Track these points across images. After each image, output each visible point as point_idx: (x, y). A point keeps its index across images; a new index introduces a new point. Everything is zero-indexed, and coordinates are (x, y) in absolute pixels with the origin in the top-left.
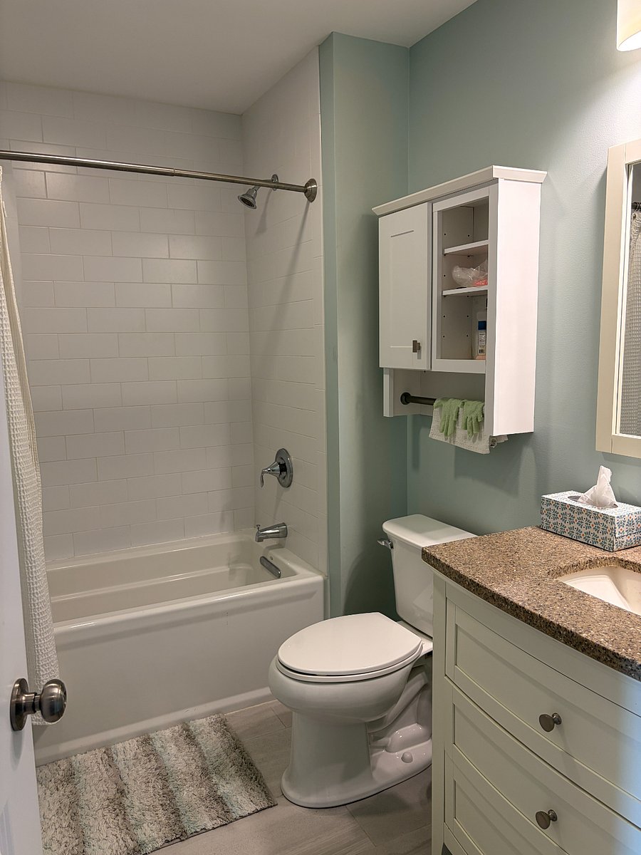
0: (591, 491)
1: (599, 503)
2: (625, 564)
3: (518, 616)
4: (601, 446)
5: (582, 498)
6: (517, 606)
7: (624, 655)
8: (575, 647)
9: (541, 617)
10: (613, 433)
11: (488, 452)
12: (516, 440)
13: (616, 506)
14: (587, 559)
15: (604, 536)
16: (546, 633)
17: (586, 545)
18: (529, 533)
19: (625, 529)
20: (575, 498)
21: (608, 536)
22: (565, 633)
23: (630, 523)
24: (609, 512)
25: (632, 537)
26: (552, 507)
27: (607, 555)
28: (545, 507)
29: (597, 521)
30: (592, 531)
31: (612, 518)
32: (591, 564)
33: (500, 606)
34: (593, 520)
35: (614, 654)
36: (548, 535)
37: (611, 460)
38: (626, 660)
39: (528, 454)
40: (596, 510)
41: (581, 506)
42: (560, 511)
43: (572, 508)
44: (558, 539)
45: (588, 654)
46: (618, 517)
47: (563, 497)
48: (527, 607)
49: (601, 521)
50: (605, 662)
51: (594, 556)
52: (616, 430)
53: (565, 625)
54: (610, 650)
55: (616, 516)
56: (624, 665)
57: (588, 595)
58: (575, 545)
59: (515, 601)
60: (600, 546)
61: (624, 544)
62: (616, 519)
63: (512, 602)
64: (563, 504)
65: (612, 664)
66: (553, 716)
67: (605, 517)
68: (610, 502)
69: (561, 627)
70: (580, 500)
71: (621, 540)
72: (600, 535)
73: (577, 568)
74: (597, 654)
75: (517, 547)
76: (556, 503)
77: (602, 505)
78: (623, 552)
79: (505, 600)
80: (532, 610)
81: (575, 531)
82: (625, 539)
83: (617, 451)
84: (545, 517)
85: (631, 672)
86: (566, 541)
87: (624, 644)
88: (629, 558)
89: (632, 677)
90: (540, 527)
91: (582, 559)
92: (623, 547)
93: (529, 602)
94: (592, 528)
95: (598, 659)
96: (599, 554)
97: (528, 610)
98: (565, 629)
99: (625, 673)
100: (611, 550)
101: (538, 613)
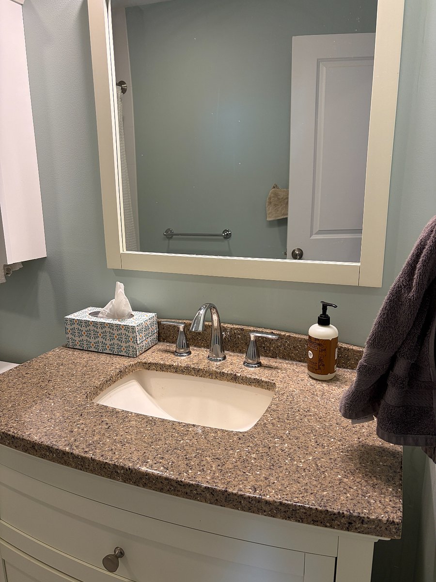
0: (109, 306)
1: (118, 315)
2: (148, 366)
3: (66, 463)
4: (112, 264)
5: (102, 313)
6: (64, 453)
7: (187, 481)
8: (136, 483)
9: (93, 460)
10: (121, 252)
11: (4, 281)
12: (30, 267)
13: (132, 316)
14: (118, 371)
15: (128, 344)
16: (101, 475)
17: (112, 356)
18: (56, 355)
19: (143, 335)
20: (95, 314)
21: (131, 344)
22: (122, 471)
23: (147, 328)
24: (129, 322)
25: (149, 340)
26: (76, 326)
27: (132, 362)
28: (69, 327)
29: (120, 332)
30: (116, 342)
31: (133, 328)
32: (122, 374)
33: (43, 456)
34: (116, 332)
35: (177, 482)
36: (75, 353)
37: (123, 275)
38: (190, 485)
39: (44, 279)
40: (117, 322)
41: (104, 321)
42: (84, 329)
43: (95, 324)
44: (86, 355)
45: (150, 488)
46: (137, 326)
47: (84, 315)
48: (76, 452)
49: (123, 331)
50: (169, 491)
51: (123, 366)
52: (123, 249)
53: (121, 462)
54: (173, 480)
55: (136, 325)
56: (188, 491)
57: (131, 413)
58: (103, 357)
59: (61, 447)
60: (125, 354)
61: (144, 348)
62: (136, 328)
63: (56, 450)
64: (87, 322)
65: (176, 492)
66: (115, 552)
67: (127, 327)
68: (127, 313)
69: (117, 466)
70: (100, 315)
71: (142, 345)
72: (124, 345)
73: (110, 382)
74: (160, 485)
75: (48, 374)
76: (80, 322)
77: (120, 316)
78: (144, 355)
79: (49, 449)
80: (83, 454)
81: (100, 345)
82: (144, 343)
83: (126, 267)
84: (70, 336)
85: (197, 496)
86: (94, 356)
87: (182, 465)
88: (151, 360)
89: (198, 500)
90: (67, 346)
91: (112, 371)
92: (143, 350)
93: (77, 443)
94: (116, 339)
95: (161, 490)
96: (126, 362)
97: (78, 455)
98: (123, 468)
99: (190, 499)
100: (135, 356)
101: (90, 455)
